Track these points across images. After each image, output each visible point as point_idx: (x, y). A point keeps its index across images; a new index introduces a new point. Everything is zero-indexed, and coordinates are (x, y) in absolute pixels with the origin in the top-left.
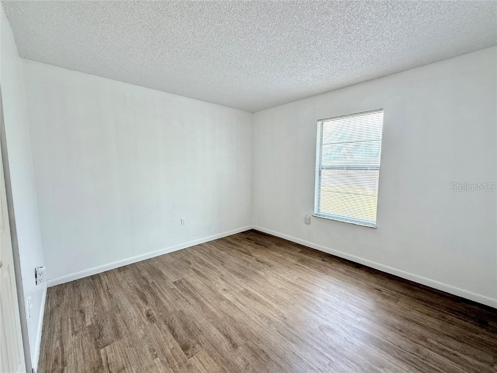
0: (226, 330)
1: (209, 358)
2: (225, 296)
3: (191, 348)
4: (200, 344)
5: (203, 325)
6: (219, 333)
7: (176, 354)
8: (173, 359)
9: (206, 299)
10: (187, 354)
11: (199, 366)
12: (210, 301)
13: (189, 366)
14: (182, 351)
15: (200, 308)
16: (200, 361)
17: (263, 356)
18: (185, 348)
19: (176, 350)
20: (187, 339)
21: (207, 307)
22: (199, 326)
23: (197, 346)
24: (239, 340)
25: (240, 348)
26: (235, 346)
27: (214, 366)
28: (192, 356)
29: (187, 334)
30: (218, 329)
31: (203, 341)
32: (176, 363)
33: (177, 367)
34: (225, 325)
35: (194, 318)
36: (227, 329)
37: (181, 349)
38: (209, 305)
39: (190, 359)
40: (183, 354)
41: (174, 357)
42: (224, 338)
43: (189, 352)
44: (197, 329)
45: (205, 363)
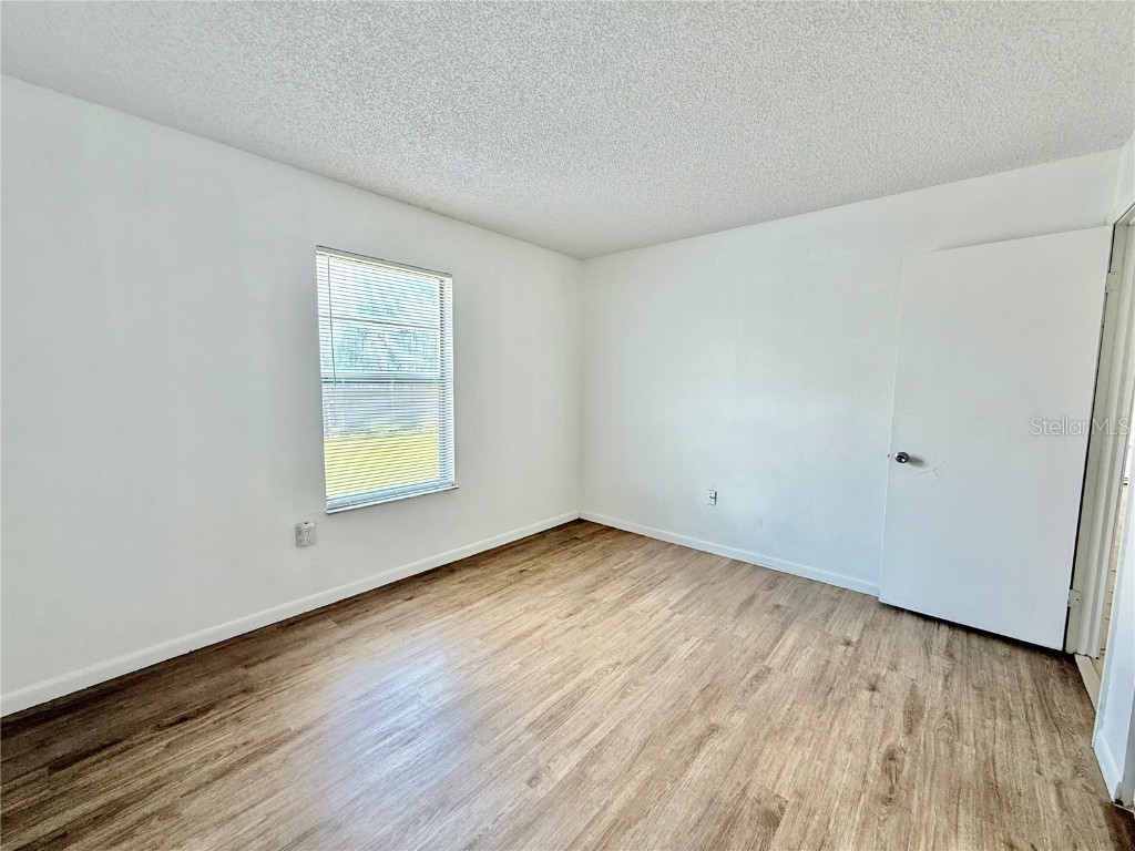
0: (683, 749)
1: (763, 765)
2: (566, 771)
3: (764, 804)
4: (744, 791)
5: (691, 800)
6: (698, 761)
7: (795, 835)
8: (809, 836)
9: (588, 826)
10: (782, 809)
11: (787, 778)
12: (597, 810)
13: (800, 795)
14: (782, 822)
15: (631, 831)
16: (778, 778)
17: (711, 692)
18: (771, 820)
19: (788, 838)
20: (749, 825)
21: (623, 811)
22: (701, 810)
23: (752, 794)
24: (697, 726)
25: (713, 720)
26: (713, 729)
27: (770, 753)
28: (777, 796)
29: (734, 832)
30: (687, 764)
31: (734, 785)
32: (814, 825)
33: (817, 817)
34: (670, 754)
35: (676, 835)
36: (681, 746)
37: (780, 830)
38: (614, 808)
39: (787, 799)
40: (785, 817)
41: (805, 835)
42: (707, 748)
43: (774, 806)
44: (711, 812)
45: (775, 768)
